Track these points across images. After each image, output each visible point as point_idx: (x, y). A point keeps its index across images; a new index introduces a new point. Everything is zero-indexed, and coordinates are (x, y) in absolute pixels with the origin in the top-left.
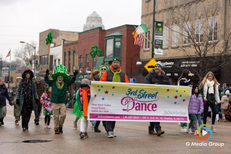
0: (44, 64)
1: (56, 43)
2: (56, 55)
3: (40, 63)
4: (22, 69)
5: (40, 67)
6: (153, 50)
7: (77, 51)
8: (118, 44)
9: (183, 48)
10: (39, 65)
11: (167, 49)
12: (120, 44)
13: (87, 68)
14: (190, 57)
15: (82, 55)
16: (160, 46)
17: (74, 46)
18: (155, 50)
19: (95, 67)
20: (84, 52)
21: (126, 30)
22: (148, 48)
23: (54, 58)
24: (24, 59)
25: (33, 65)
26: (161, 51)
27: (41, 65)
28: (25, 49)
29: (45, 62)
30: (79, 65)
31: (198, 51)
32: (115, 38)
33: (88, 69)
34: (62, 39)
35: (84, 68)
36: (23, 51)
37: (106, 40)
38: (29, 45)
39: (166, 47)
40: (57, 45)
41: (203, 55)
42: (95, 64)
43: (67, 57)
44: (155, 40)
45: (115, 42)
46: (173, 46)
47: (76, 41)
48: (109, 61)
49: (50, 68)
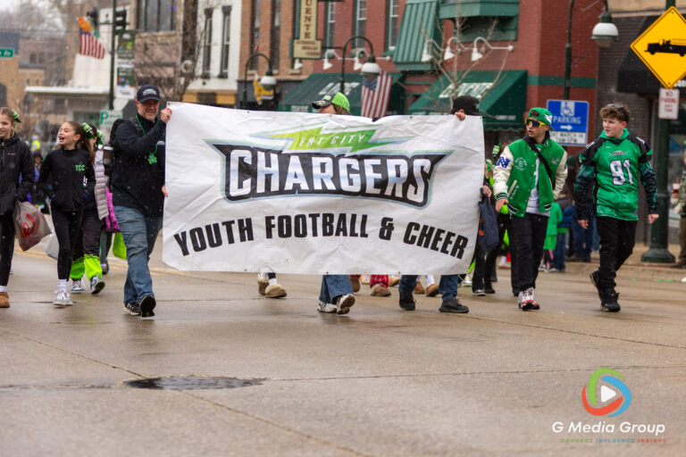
0: (158, 29)
3: (138, 24)
4: (47, 50)
5: (138, 41)
10: (132, 33)
13: (358, 51)
19: (392, 45)
27: (143, 34)
29: (158, 20)
30: (321, 35)
33: (362, 52)
35: (344, 51)
42: (394, 32)
48: (462, 19)
49: (185, 44)
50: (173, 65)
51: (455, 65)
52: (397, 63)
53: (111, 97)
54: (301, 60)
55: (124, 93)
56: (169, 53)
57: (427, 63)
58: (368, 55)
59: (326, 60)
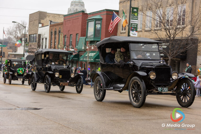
0: (33, 42)
1: (44, 24)
2: (43, 34)
3: (29, 41)
4: (13, 46)
5: (29, 44)
6: (129, 32)
7: (62, 31)
8: (98, 26)
9: (155, 31)
10: (28, 43)
11: (141, 31)
12: (100, 26)
13: (70, 47)
14: (161, 39)
15: (66, 35)
16: (135, 29)
17: (59, 26)
18: (131, 32)
19: (77, 46)
20: (68, 32)
21: (106, 14)
22: (124, 30)
23: (41, 36)
24: (15, 37)
25: (23, 42)
26: (136, 33)
27: (30, 43)
28: (16, 28)
29: (33, 40)
30: (64, 44)
31: (169, 34)
32: (96, 21)
34: (49, 21)
35: (68, 46)
36: (14, 30)
37: (88, 22)
38: (20, 25)
39: (141, 30)
40: (44, 25)
41: (172, 38)
42: (77, 43)
43: (53, 36)
44: (131, 24)
45: (95, 24)
46: (146, 29)
47: (61, 22)
48: (90, 41)
49: (38, 45)
50: (36, 49)
51: (88, 50)
52: (78, 49)
53: (24, 55)
54: (60, 48)
55: (26, 54)
56: (35, 47)
57: (83, 49)
58: (72, 47)
59: (64, 48)
